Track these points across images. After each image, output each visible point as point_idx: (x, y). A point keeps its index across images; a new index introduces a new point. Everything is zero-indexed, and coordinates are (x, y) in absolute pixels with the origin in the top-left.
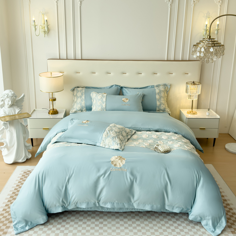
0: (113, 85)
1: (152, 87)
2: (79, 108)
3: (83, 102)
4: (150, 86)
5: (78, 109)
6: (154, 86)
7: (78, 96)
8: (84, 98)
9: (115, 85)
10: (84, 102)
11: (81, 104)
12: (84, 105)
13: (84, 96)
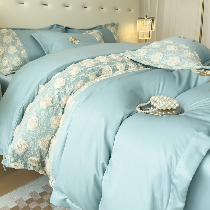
0: (54, 25)
1: (101, 27)
2: (18, 63)
3: (22, 53)
4: (98, 27)
5: (18, 65)
6: (101, 26)
7: (7, 43)
8: (20, 44)
9: (57, 25)
10: (24, 51)
11: (20, 56)
12: (26, 57)
13: (19, 41)
